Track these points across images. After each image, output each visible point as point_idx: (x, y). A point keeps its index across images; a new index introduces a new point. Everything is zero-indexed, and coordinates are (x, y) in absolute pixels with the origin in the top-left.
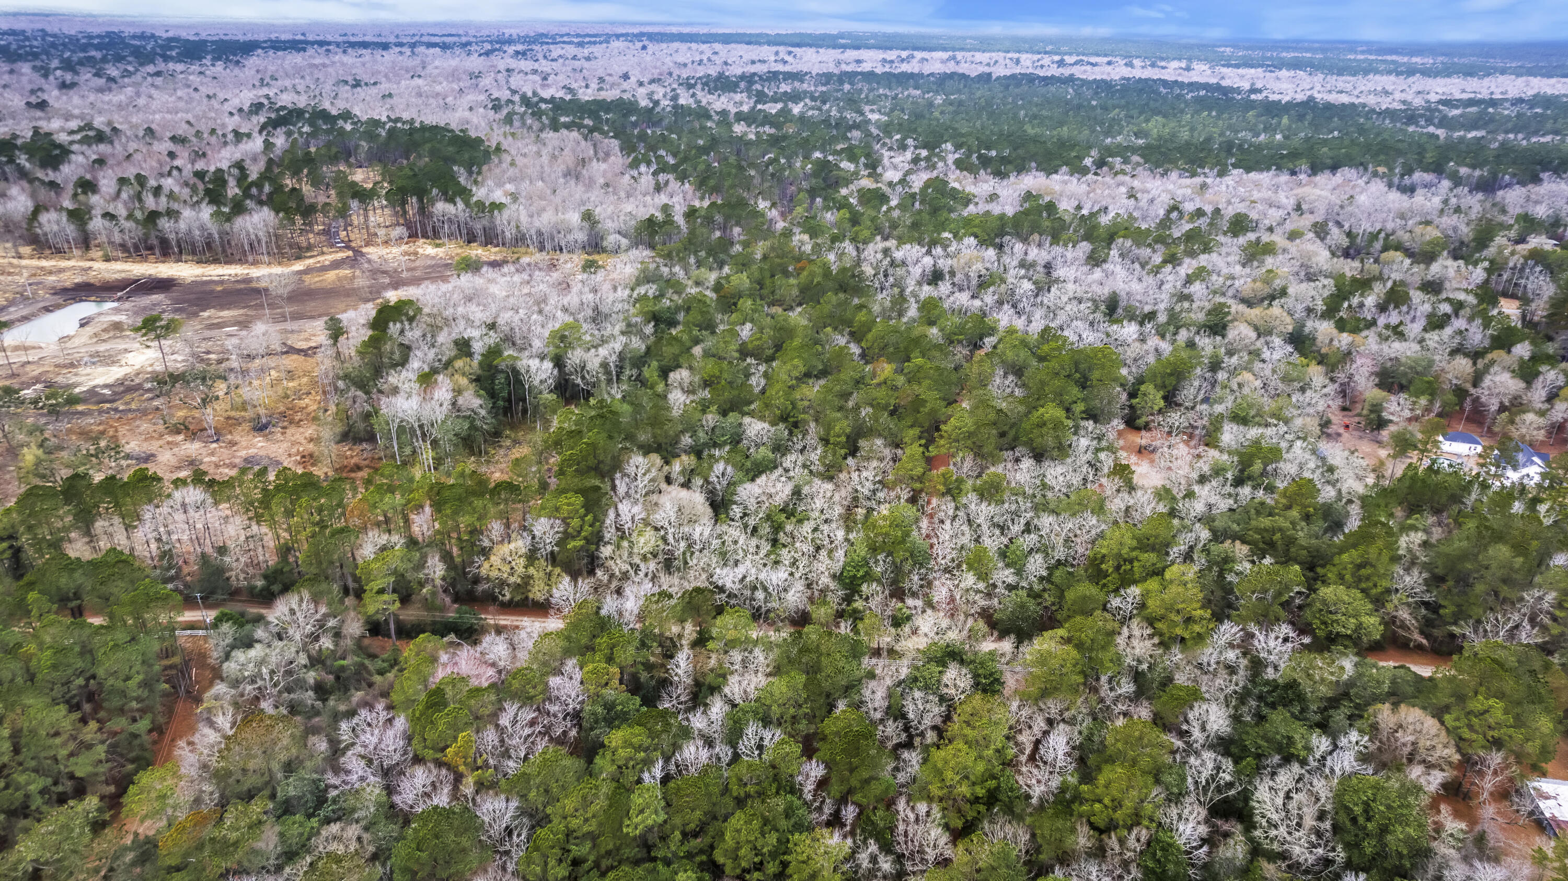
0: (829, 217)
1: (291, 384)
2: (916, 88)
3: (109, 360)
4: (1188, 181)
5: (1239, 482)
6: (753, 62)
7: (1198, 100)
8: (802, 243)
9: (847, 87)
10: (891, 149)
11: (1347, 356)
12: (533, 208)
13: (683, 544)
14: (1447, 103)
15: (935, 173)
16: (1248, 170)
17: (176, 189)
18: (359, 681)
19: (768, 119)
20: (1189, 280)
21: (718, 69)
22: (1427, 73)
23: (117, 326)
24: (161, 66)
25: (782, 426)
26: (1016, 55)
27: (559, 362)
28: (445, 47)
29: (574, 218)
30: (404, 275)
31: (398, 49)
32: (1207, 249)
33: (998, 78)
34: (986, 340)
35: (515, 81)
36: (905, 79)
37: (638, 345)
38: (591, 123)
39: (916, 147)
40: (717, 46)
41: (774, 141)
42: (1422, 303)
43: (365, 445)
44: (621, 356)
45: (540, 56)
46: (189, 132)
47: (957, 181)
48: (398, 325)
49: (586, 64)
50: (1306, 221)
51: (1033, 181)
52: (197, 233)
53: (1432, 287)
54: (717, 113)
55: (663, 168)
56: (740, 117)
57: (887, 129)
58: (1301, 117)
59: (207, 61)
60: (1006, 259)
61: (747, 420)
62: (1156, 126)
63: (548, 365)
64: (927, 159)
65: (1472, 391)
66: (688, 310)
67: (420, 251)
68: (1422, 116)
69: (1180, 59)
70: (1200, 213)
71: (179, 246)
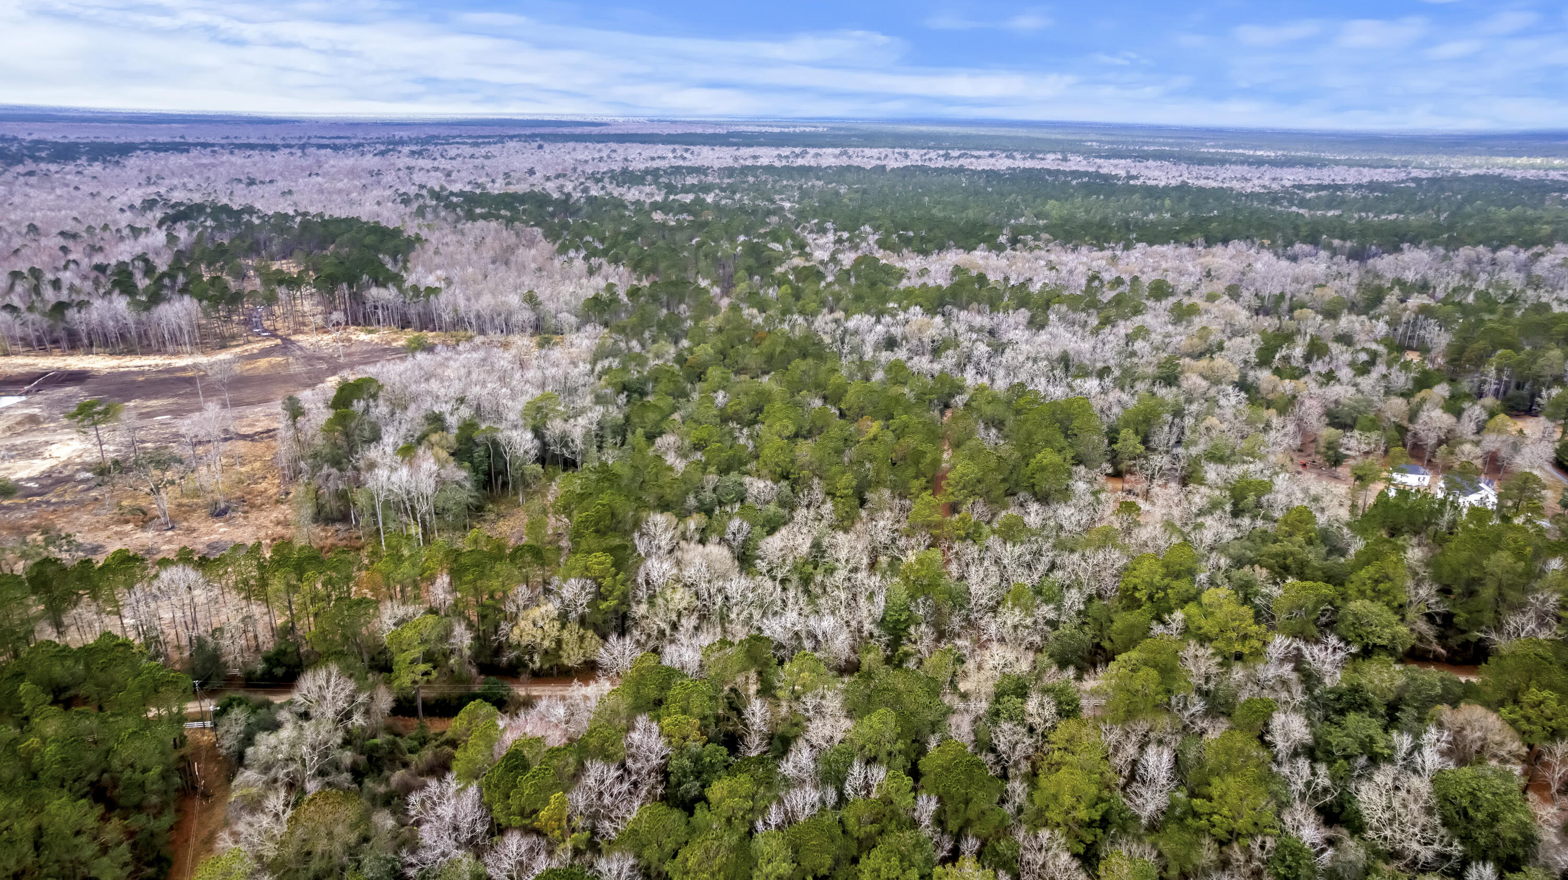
0: (772, 292)
1: (243, 470)
2: (819, 179)
3: (30, 452)
4: (1100, 254)
5: (1236, 513)
6: (653, 159)
7: (1085, 186)
8: (754, 317)
9: (751, 179)
10: (811, 232)
11: (1293, 399)
12: (470, 292)
13: (719, 599)
14: (1300, 187)
15: (860, 253)
16: (1151, 244)
17: (77, 282)
18: (393, 761)
19: (684, 208)
20: (1130, 339)
21: (621, 165)
22: (1275, 163)
23: (33, 420)
24: (30, 165)
25: (784, 483)
26: (903, 150)
27: (538, 433)
28: (335, 148)
29: (514, 300)
30: (342, 360)
31: (288, 150)
32: (1137, 311)
33: (893, 170)
34: (958, 398)
35: (418, 177)
36: (805, 171)
37: (616, 414)
38: (508, 214)
39: (836, 230)
40: (614, 145)
41: (698, 226)
42: (1341, 354)
43: (338, 526)
44: (601, 425)
45: (437, 155)
46: (81, 229)
47: (885, 258)
48: (362, 403)
49: (486, 162)
50: (1219, 286)
51: (954, 257)
52: (111, 323)
53: (1345, 339)
54: (632, 203)
55: (592, 253)
56: (655, 206)
57: (802, 216)
58: (1181, 199)
59: (83, 160)
60: (954, 325)
61: (747, 480)
62: (1054, 208)
63: (529, 435)
64: (850, 240)
65: (1411, 427)
66: (656, 380)
67: (354, 337)
68: (1284, 198)
69: (1054, 152)
70: (1119, 281)
71: (90, 338)
